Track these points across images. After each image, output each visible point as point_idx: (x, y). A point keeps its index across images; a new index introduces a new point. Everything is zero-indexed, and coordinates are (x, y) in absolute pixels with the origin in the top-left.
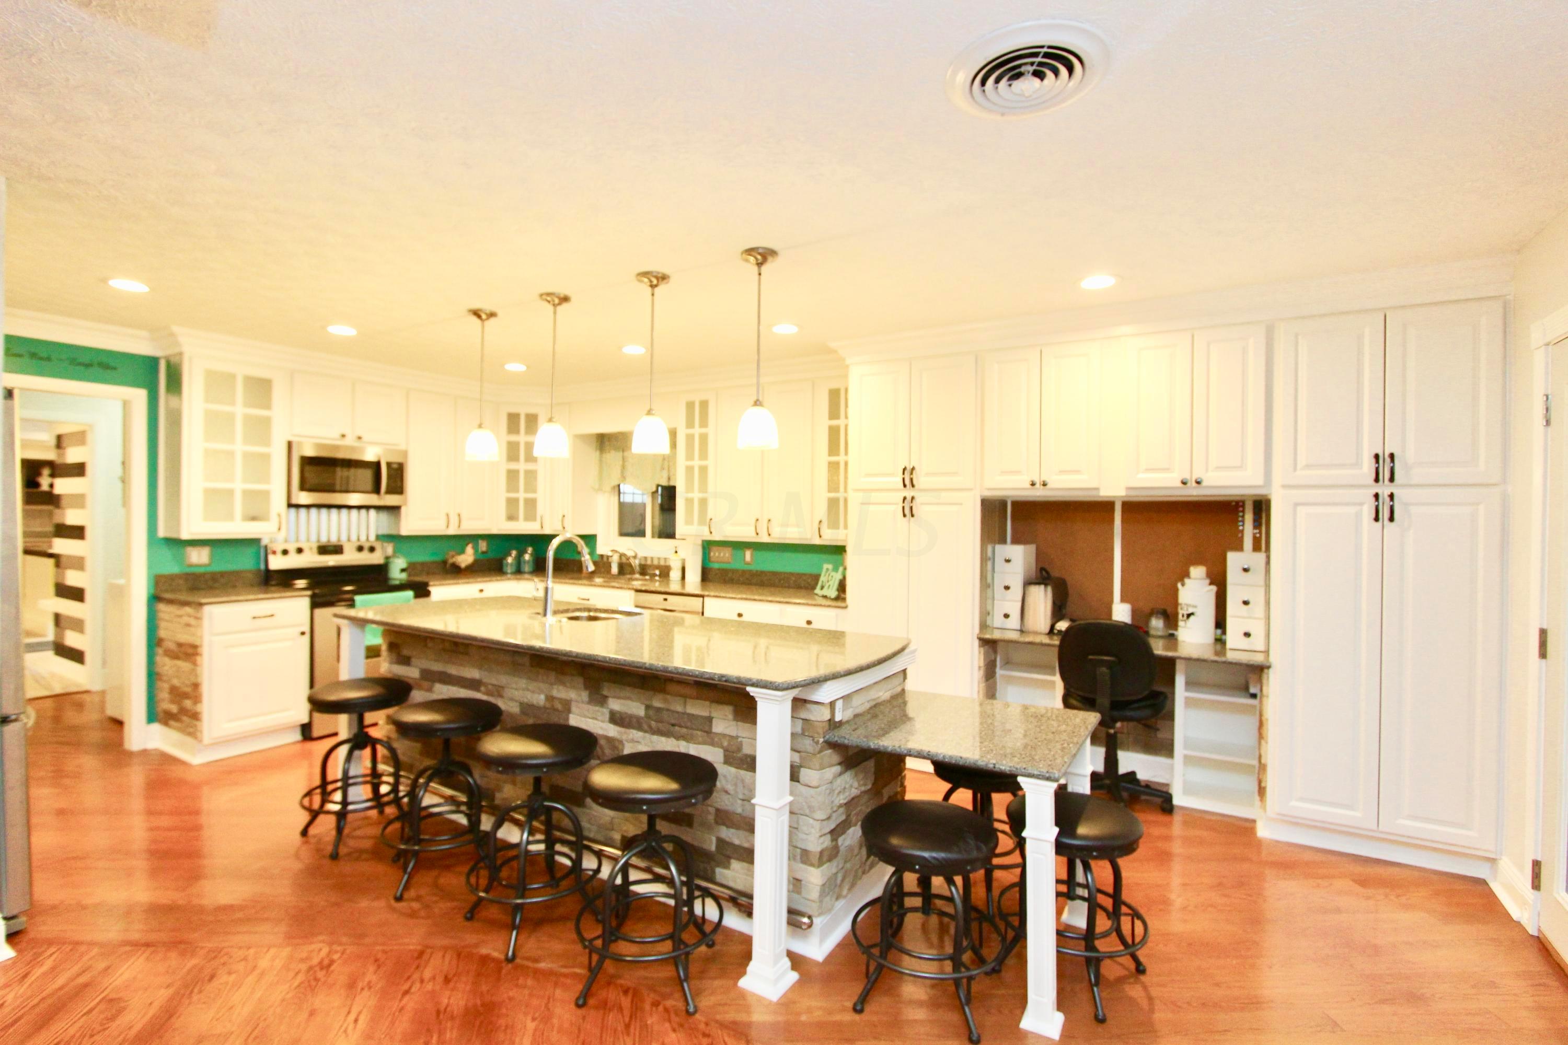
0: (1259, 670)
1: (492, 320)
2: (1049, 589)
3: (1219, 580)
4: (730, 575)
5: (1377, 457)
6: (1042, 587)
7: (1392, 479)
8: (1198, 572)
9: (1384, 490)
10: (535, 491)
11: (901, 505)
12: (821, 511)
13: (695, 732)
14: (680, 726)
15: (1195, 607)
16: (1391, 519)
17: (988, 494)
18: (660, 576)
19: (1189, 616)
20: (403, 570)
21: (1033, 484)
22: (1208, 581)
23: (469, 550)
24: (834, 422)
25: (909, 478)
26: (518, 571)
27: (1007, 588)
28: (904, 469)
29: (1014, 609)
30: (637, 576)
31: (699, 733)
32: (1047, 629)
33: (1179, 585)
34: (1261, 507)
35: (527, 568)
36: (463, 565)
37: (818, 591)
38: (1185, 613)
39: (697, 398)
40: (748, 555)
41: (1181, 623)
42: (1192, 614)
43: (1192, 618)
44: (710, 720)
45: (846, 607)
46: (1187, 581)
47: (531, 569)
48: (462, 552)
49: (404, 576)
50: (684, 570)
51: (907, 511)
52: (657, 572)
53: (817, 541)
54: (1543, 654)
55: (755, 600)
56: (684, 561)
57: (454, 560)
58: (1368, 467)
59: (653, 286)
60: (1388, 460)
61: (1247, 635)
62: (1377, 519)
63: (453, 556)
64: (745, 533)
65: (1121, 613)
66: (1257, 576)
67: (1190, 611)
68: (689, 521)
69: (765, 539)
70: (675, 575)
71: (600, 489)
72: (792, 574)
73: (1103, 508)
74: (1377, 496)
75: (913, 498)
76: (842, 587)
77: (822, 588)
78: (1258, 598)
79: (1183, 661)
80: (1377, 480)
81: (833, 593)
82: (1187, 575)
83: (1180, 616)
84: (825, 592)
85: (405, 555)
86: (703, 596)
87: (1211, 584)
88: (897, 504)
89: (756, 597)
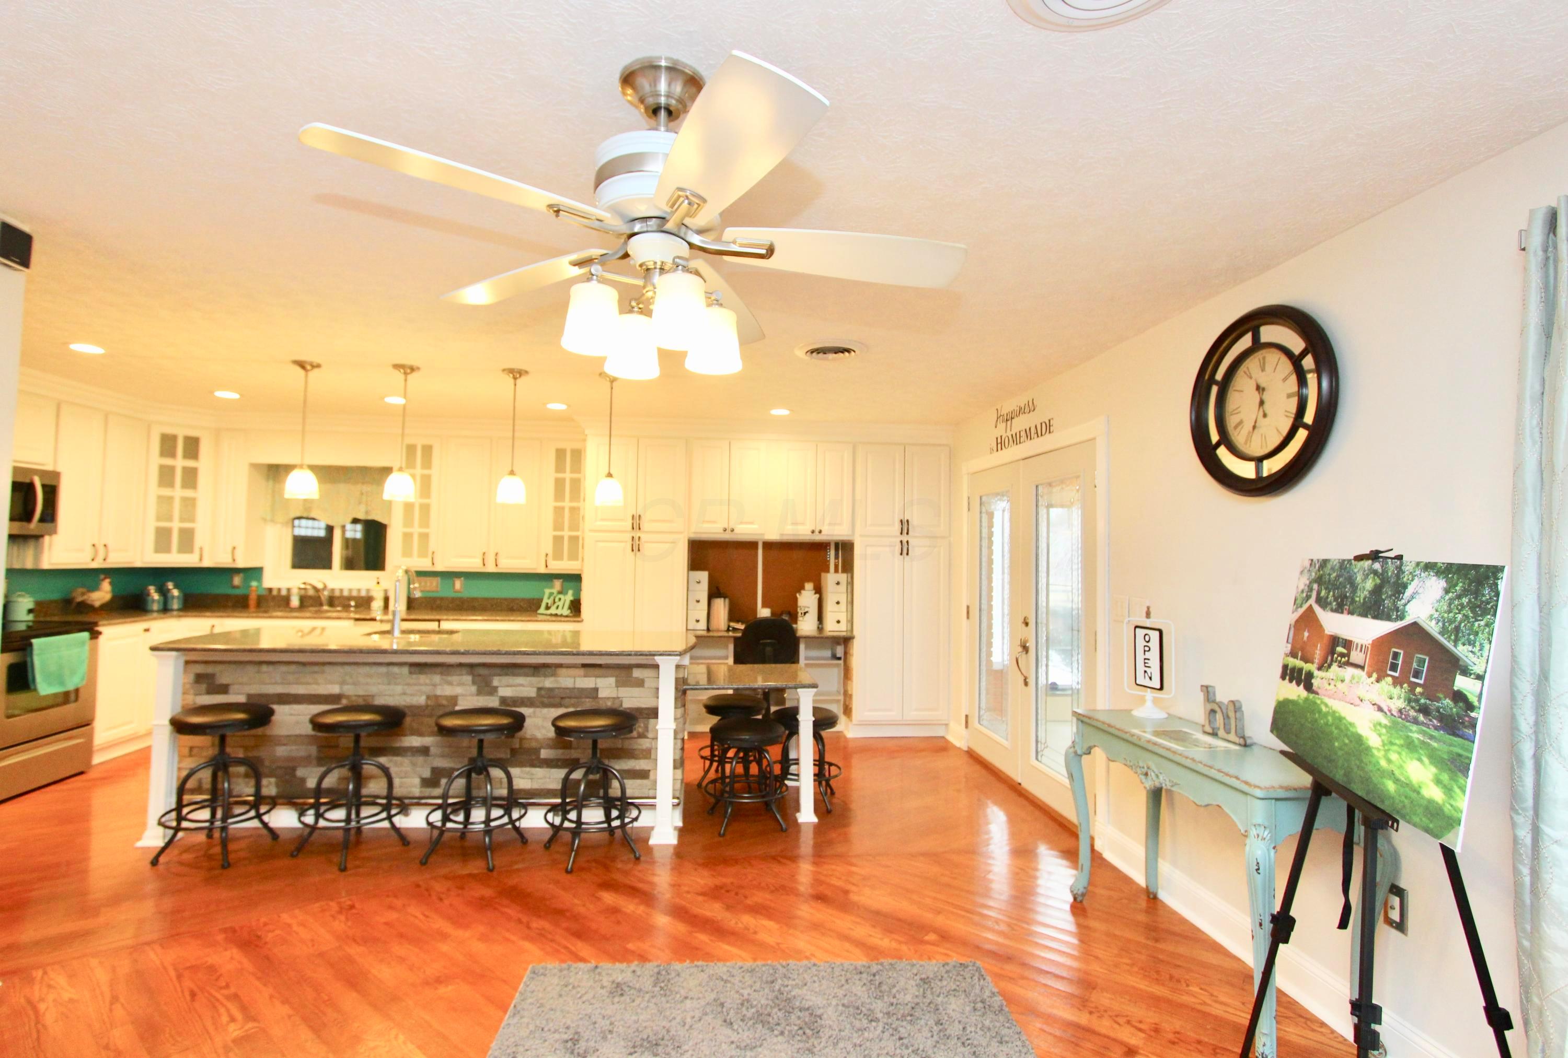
0: (846, 640)
1: (316, 371)
2: (727, 600)
3: (818, 590)
4: (438, 602)
5: (901, 521)
6: (722, 599)
7: (907, 533)
8: (809, 586)
9: (905, 538)
10: (192, 520)
11: (630, 543)
12: (548, 547)
13: (583, 700)
14: (570, 698)
15: (808, 607)
16: (907, 554)
17: (694, 536)
18: (356, 606)
19: (805, 613)
20: (30, 611)
21: (725, 530)
22: (814, 592)
23: (106, 586)
24: (560, 475)
25: (637, 523)
26: (165, 610)
27: (698, 601)
28: (633, 516)
29: (703, 616)
30: (326, 608)
31: (587, 700)
32: (726, 629)
33: (798, 595)
34: (845, 548)
35: (176, 605)
36: (97, 604)
37: (542, 610)
38: (803, 612)
39: (420, 443)
40: (458, 584)
41: (800, 619)
42: (807, 612)
43: (807, 614)
44: (596, 690)
45: (582, 621)
46: (803, 592)
47: (181, 606)
48: (96, 588)
49: (31, 617)
50: (386, 600)
51: (636, 548)
52: (353, 603)
53: (542, 570)
54: (968, 618)
55: (498, 620)
56: (386, 591)
57: (85, 597)
58: (897, 526)
59: (515, 378)
60: (906, 523)
61: (838, 622)
62: (901, 554)
63: (83, 594)
64: (472, 564)
65: (764, 613)
66: (843, 587)
67: (806, 610)
68: (407, 553)
69: (491, 568)
70: (377, 605)
71: (273, 521)
72: (506, 599)
73: (751, 546)
74: (901, 542)
75: (639, 538)
76: (576, 607)
77: (548, 608)
78: (843, 599)
79: (804, 640)
80: (901, 533)
81: (566, 612)
82: (803, 588)
83: (800, 614)
84: (553, 610)
85: (29, 592)
86: (439, 621)
87: (815, 593)
88: (626, 542)
89: (498, 618)
